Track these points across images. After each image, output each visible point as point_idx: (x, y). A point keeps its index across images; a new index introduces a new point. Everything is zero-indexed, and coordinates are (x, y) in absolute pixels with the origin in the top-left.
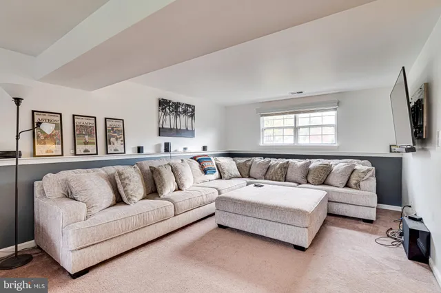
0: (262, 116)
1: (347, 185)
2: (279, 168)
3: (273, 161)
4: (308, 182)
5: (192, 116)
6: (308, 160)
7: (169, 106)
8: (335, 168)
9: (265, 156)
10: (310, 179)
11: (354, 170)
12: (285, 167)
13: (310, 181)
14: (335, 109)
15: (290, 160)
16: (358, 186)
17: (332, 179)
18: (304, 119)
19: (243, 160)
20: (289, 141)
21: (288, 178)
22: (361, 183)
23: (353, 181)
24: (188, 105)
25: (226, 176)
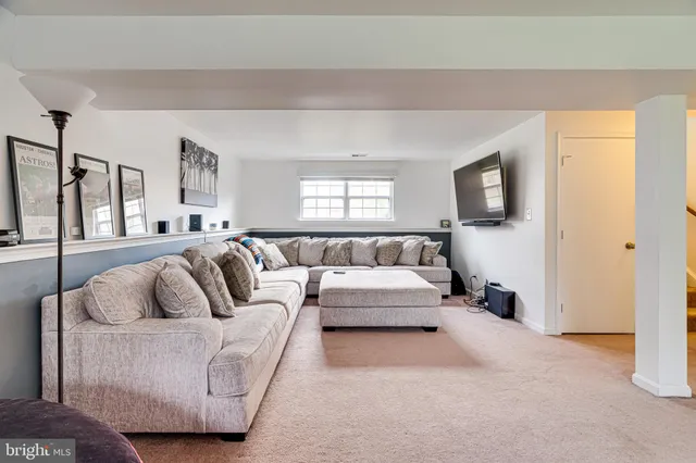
0: (302, 179)
1: (421, 263)
2: (341, 249)
3: (332, 241)
4: (379, 264)
5: (216, 171)
6: (374, 239)
7: (194, 152)
8: (405, 246)
9: (312, 235)
10: (382, 261)
11: (424, 246)
12: (348, 248)
13: (383, 262)
14: (392, 180)
15: (354, 239)
16: (431, 263)
17: (403, 259)
18: (356, 188)
19: (286, 241)
20: (338, 215)
21: (354, 261)
22: (435, 259)
23: (427, 259)
24: (212, 154)
25: (274, 265)
